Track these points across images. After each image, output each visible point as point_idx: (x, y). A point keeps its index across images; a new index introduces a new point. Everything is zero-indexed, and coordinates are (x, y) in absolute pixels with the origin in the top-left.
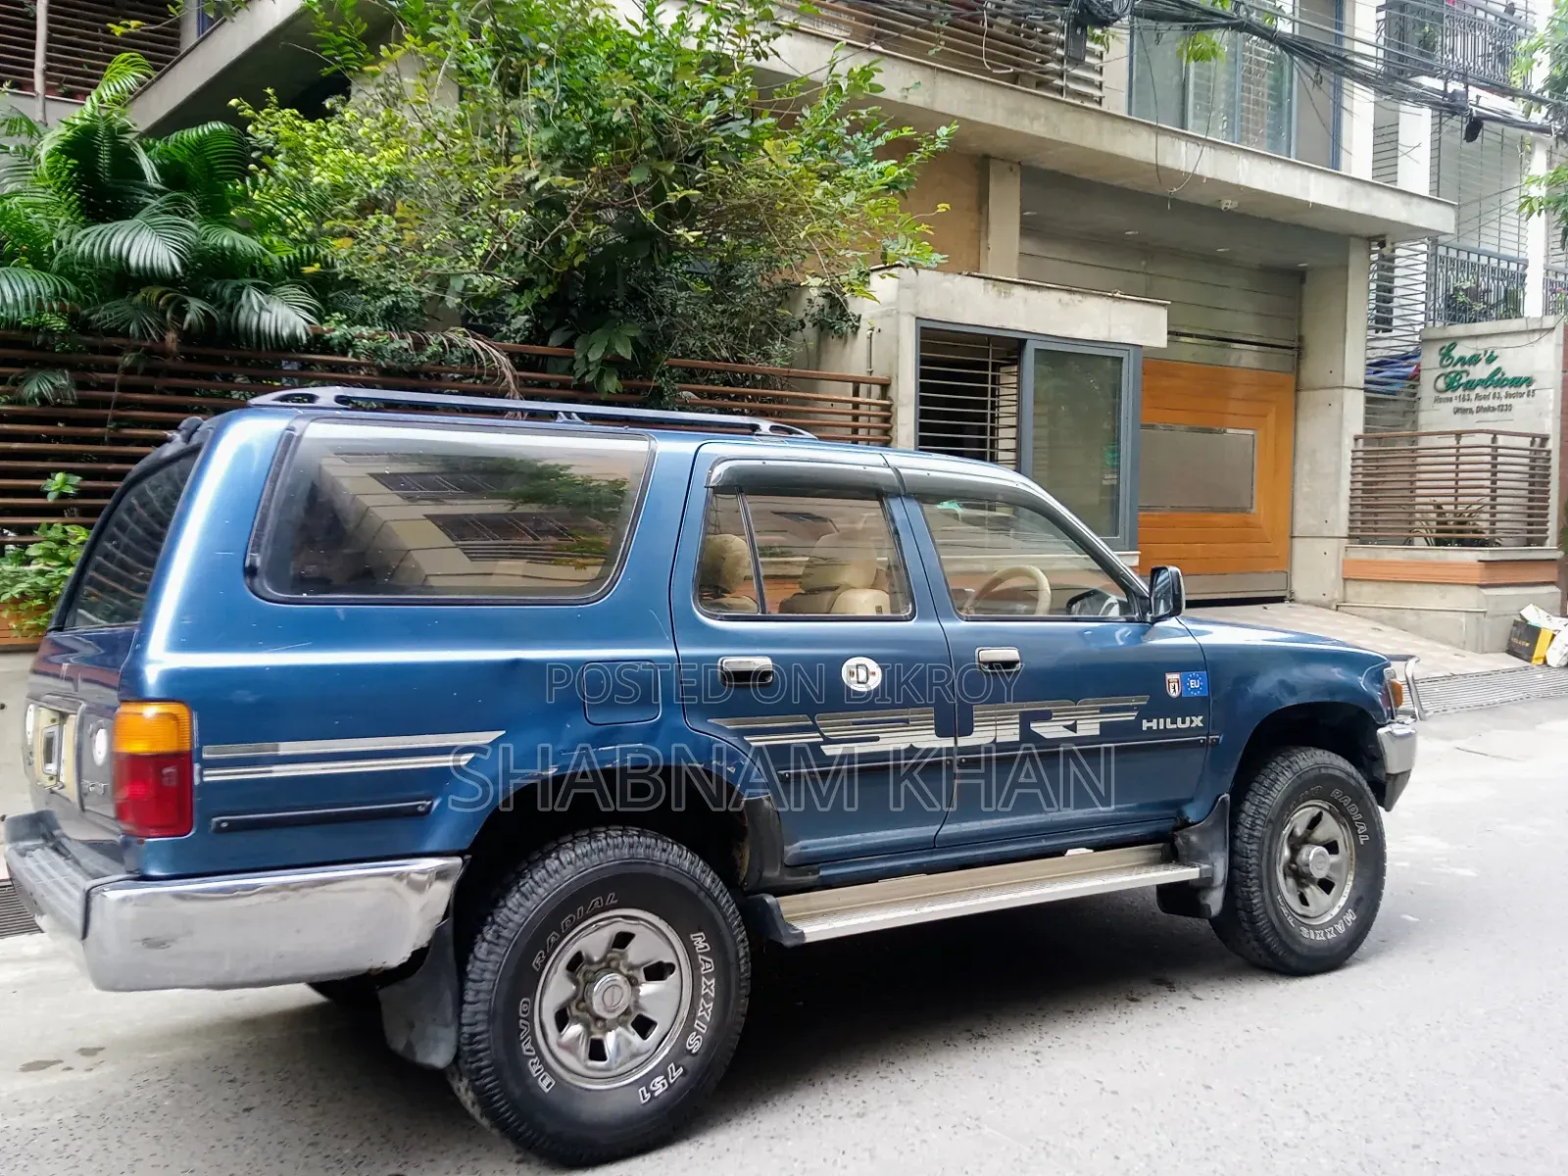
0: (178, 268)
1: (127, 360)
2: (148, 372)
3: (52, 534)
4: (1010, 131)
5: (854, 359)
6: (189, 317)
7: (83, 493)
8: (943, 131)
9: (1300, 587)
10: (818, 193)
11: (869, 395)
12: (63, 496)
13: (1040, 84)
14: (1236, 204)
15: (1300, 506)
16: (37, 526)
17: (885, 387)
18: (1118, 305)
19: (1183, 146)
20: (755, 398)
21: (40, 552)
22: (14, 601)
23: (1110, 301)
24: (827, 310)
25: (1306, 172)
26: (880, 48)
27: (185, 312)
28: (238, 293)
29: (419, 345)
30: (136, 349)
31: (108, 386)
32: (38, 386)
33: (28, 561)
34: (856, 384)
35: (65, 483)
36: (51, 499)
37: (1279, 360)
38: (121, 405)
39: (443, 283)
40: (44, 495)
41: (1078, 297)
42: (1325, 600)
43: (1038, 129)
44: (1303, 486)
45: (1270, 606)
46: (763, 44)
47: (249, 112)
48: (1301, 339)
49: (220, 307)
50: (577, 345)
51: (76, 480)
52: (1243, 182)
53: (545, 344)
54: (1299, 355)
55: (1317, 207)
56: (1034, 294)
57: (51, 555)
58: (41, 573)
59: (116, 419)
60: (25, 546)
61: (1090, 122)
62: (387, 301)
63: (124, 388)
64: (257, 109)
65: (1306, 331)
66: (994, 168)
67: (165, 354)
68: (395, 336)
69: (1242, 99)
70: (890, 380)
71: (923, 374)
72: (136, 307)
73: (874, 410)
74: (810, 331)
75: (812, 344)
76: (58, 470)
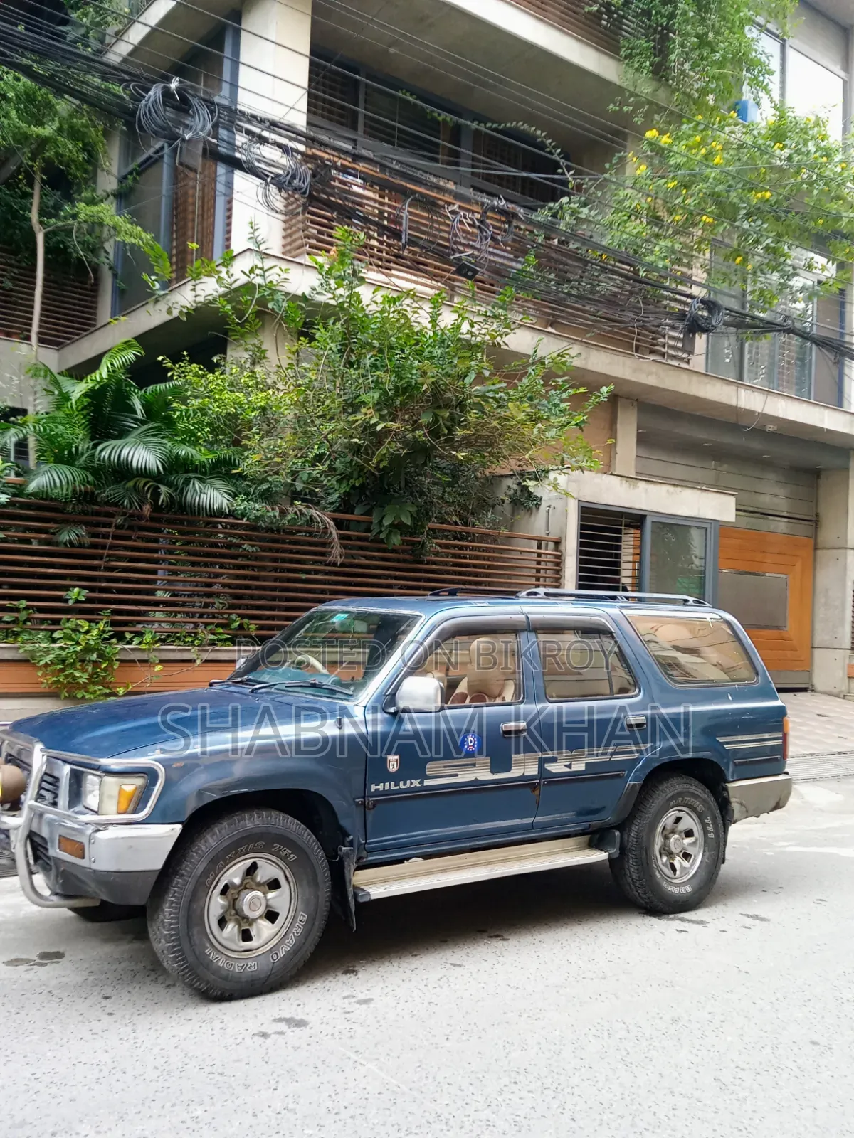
0: (161, 469)
1: (119, 520)
2: (131, 528)
3: (68, 625)
4: (634, 382)
5: (537, 524)
6: (162, 497)
7: (89, 600)
8: (604, 390)
9: (819, 680)
10: (535, 431)
11: (546, 549)
12: (77, 601)
13: (652, 352)
14: (775, 428)
15: (818, 626)
16: (60, 619)
17: (557, 543)
18: (705, 494)
19: (742, 392)
20: (473, 549)
21: (62, 635)
22: (46, 665)
23: (699, 492)
24: (519, 493)
25: (822, 409)
26: (554, 331)
27: (160, 494)
28: (187, 482)
29: (283, 513)
30: (124, 514)
31: (105, 536)
32: (68, 535)
33: (54, 641)
34: (540, 541)
35: (79, 594)
36: (71, 603)
37: (802, 528)
38: (112, 547)
39: (294, 474)
40: (66, 601)
41: (679, 489)
42: (835, 691)
43: (651, 381)
44: (820, 613)
45: (799, 695)
46: (499, 338)
47: (169, 365)
48: (817, 515)
49: (175, 491)
50: (374, 514)
51: (85, 592)
52: (781, 415)
53: (352, 513)
54: (817, 525)
55: (829, 431)
56: (651, 487)
57: (69, 638)
58: (61, 648)
59: (108, 556)
60: (53, 631)
61: (685, 376)
62: (265, 486)
63: (115, 537)
64: (174, 363)
65: (822, 510)
66: (621, 402)
67: (141, 517)
68: (269, 508)
69: (780, 360)
70: (561, 539)
71: (582, 536)
72: (127, 490)
73: (551, 558)
74: (507, 507)
75: (508, 514)
76: (75, 586)
